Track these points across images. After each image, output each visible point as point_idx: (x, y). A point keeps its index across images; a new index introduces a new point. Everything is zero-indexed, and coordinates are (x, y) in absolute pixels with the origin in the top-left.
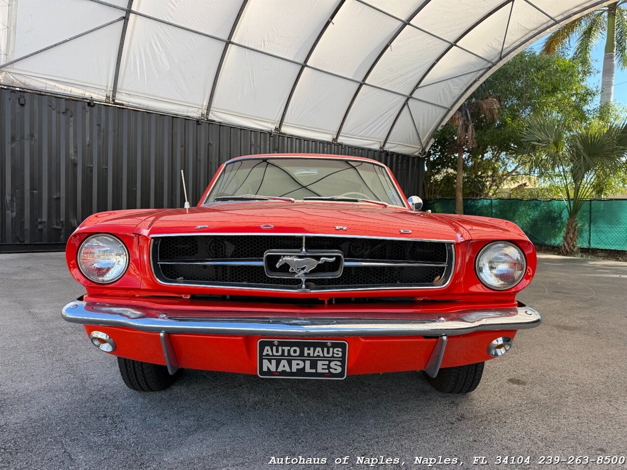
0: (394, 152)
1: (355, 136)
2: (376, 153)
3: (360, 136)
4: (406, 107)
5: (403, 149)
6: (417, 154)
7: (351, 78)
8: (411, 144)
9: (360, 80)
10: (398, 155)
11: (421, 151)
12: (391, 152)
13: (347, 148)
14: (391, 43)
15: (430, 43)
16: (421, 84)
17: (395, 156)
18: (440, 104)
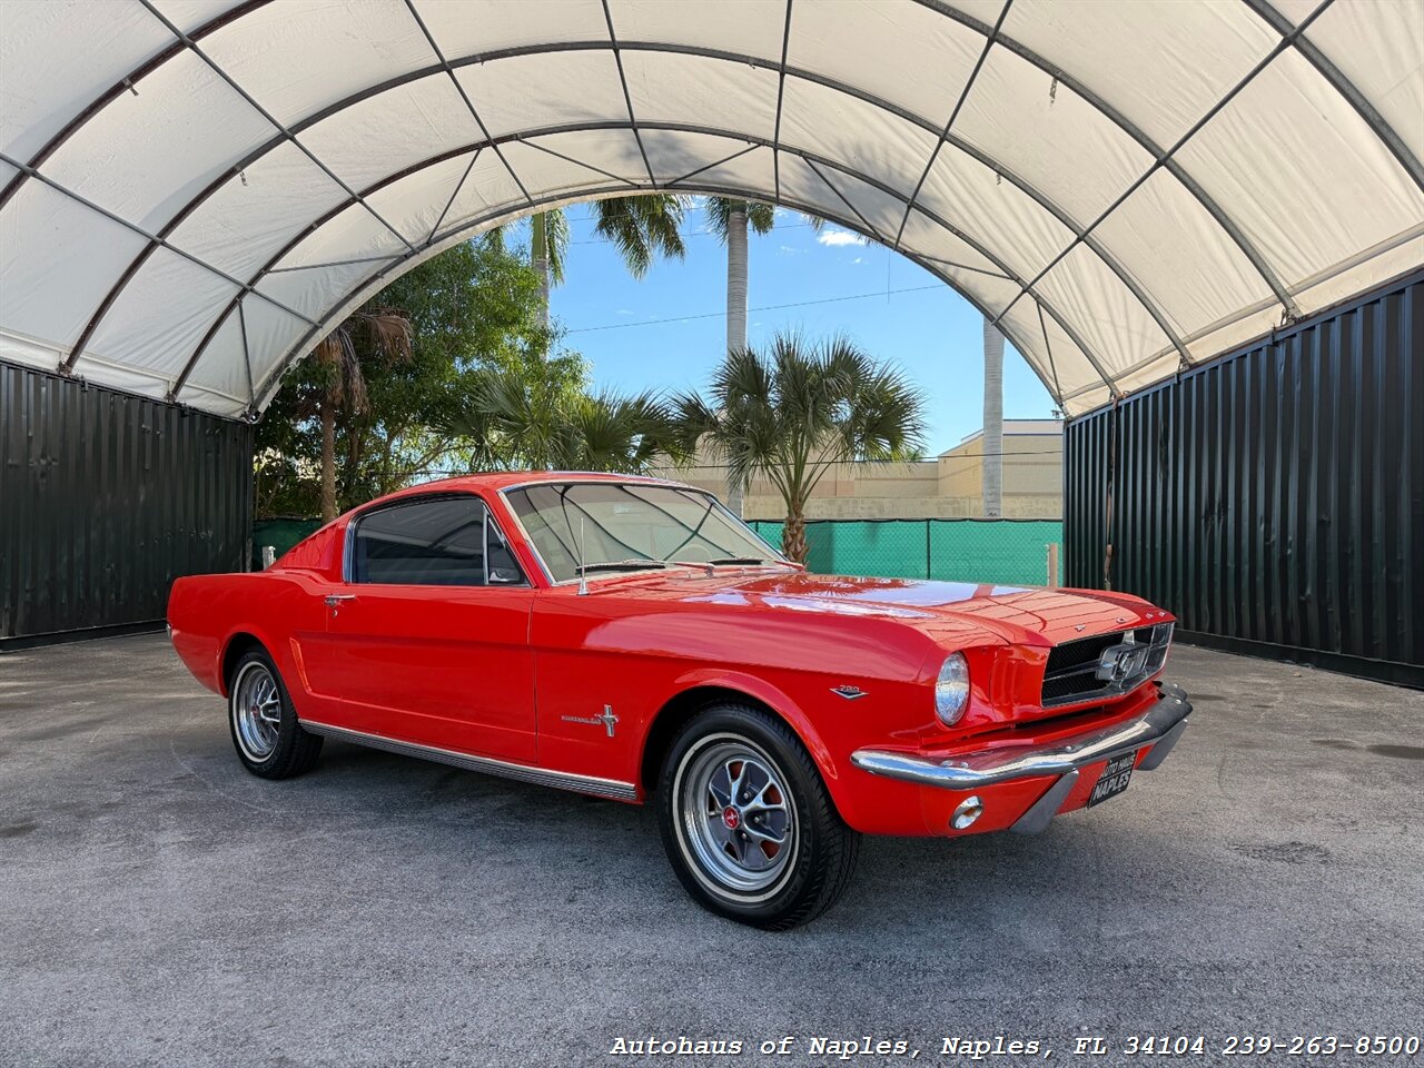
0: (195, 409)
1: (115, 362)
2: (158, 407)
3: (124, 364)
4: (235, 312)
5: (213, 403)
6: (237, 415)
7: (135, 224)
8: (231, 393)
9: (154, 231)
10: (205, 416)
11: (247, 409)
12: (190, 408)
13: (95, 390)
14: (243, 167)
15: (318, 185)
16: (274, 268)
17: (198, 417)
18: (301, 312)
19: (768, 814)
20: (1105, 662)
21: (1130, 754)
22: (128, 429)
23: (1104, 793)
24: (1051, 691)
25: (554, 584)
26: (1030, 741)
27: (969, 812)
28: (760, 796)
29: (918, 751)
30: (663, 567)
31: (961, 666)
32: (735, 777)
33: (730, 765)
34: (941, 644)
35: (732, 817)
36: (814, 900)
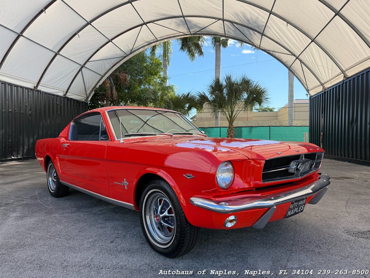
0: (71, 98)
1: (49, 86)
2: (61, 98)
3: (52, 87)
4: (80, 73)
5: (76, 97)
6: (83, 100)
7: (51, 49)
8: (81, 94)
9: (56, 51)
10: (74, 100)
11: (86, 99)
12: (70, 98)
13: (44, 94)
14: (78, 33)
15: (99, 37)
16: (90, 60)
17: (72, 101)
18: (98, 73)
19: (170, 217)
20: (292, 166)
21: (303, 199)
22: (53, 104)
23: (292, 213)
24: (265, 177)
25: (116, 139)
26: (259, 195)
27: (231, 221)
28: (167, 211)
29: (211, 198)
30: (156, 135)
31: (230, 166)
32: (160, 205)
33: (159, 200)
34: (220, 159)
35: (158, 218)
36: (181, 249)
